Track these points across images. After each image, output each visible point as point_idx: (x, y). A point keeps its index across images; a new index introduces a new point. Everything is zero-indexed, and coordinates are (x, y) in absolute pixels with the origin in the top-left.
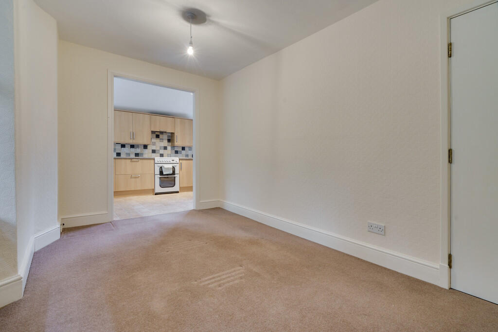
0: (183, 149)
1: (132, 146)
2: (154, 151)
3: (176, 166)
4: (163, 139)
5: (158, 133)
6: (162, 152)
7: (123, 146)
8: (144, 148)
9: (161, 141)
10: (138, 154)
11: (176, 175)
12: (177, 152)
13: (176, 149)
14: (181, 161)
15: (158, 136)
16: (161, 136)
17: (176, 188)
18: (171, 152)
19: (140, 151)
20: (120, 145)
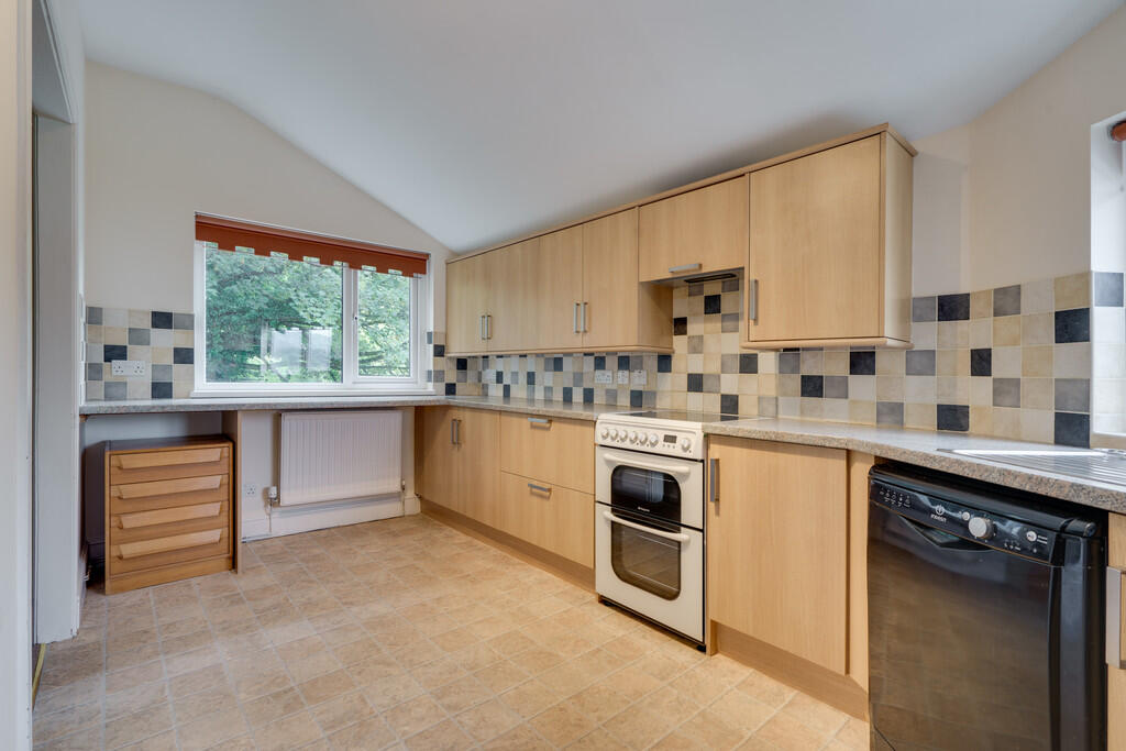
0: (862, 361)
1: (624, 362)
2: (696, 383)
3: (686, 476)
4: (736, 317)
5: (711, 289)
6: (731, 383)
7: (600, 362)
8: (660, 370)
9: (729, 324)
10: (641, 392)
11: (683, 535)
12: (812, 387)
13: (810, 367)
14: (716, 451)
15: (712, 305)
16: (727, 305)
17: (684, 613)
18: (781, 386)
19: (643, 381)
20: (592, 358)
